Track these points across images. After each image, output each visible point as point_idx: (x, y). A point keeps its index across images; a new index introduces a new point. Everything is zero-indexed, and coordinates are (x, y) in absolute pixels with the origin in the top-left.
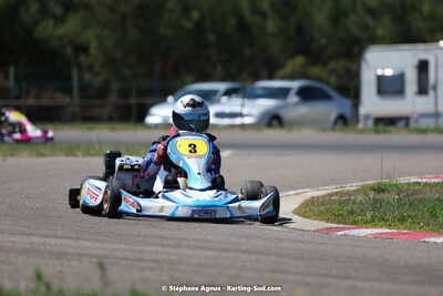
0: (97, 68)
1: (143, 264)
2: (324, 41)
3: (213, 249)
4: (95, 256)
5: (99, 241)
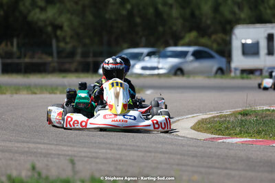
0: (68, 39)
1: (98, 160)
2: (209, 22)
3: (141, 151)
4: (68, 155)
5: (71, 146)
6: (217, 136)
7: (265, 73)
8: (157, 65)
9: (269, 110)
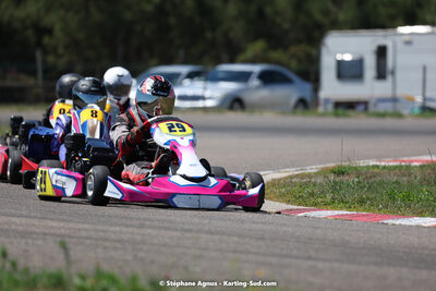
0: (61, 50)
1: (107, 244)
2: (287, 25)
3: (176, 230)
4: (59, 236)
6: (295, 207)
7: (371, 108)
8: (201, 92)
9: (378, 166)
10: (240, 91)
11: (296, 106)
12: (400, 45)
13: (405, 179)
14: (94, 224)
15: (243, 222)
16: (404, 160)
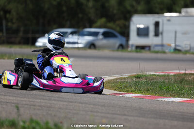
0: (14, 21)
1: (35, 107)
2: (115, 12)
3: (65, 101)
4: (14, 103)
5: (16, 97)
6: (119, 92)
7: (152, 49)
8: (77, 41)
9: (155, 75)
10: (94, 40)
11: (119, 48)
12: (165, 22)
13: (167, 80)
14: (29, 98)
15: (95, 98)
16: (166, 72)
